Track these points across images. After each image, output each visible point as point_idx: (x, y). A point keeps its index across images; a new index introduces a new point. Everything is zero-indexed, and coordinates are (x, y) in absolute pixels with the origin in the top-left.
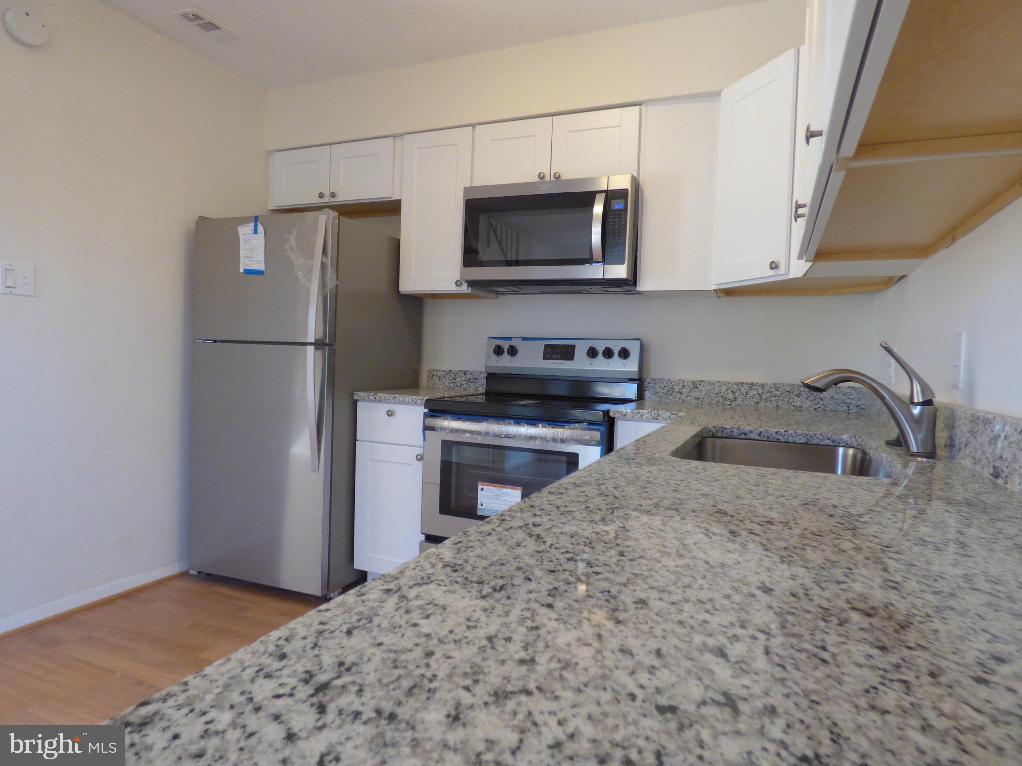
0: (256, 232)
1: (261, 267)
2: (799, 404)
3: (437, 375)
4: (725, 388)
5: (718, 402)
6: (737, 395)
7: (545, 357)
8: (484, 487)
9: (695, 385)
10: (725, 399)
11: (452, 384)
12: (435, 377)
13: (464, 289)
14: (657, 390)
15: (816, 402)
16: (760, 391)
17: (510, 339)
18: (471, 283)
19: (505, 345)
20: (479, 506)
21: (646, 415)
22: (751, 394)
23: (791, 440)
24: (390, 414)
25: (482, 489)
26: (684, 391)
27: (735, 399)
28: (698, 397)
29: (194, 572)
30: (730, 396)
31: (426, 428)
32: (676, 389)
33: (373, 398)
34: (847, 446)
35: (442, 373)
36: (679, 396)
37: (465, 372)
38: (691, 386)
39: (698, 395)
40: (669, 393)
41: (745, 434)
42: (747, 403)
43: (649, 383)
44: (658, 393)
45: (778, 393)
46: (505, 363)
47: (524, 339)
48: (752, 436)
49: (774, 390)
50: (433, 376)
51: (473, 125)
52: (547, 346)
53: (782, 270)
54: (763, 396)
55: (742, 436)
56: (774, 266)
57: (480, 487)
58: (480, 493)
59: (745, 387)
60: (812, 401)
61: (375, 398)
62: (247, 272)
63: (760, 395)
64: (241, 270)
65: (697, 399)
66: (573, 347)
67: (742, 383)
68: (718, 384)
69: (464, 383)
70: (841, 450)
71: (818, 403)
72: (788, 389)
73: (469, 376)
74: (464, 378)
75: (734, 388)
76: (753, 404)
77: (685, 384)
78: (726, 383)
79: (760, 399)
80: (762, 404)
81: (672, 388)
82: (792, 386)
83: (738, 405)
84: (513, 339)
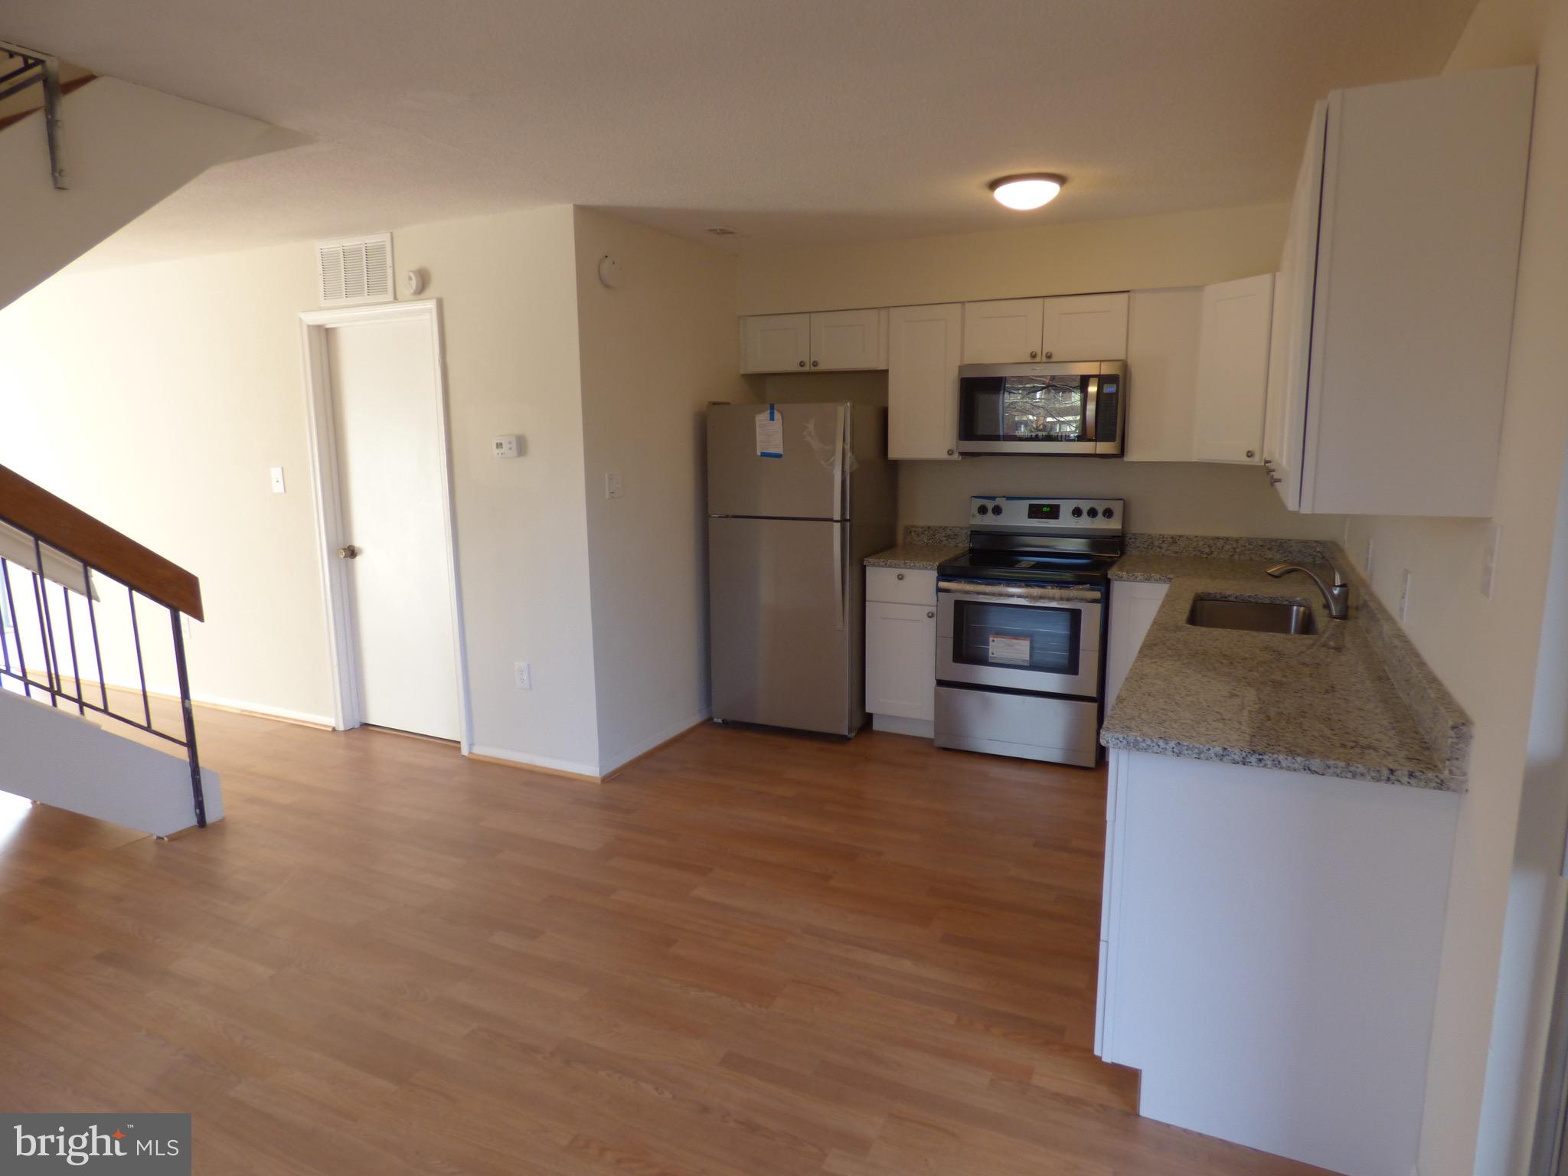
0: (772, 418)
1: (780, 450)
2: (1270, 556)
3: (915, 531)
4: (1203, 542)
5: (1195, 555)
6: (1213, 549)
7: (1030, 516)
8: (995, 639)
9: (1174, 540)
10: (1202, 553)
11: (931, 541)
12: (913, 533)
13: (956, 457)
14: (1138, 545)
15: (1286, 554)
16: (1235, 545)
17: (993, 498)
18: (962, 454)
19: (990, 505)
20: (990, 655)
21: (1140, 577)
22: (1227, 547)
23: (1260, 601)
24: (901, 577)
25: (993, 641)
26: (1164, 545)
27: (1212, 553)
28: (1177, 550)
29: (720, 721)
30: (1207, 550)
31: (939, 590)
32: (1156, 543)
33: (883, 564)
34: (1299, 605)
35: (921, 530)
36: (1158, 550)
37: (945, 529)
38: (1170, 540)
41: (1226, 597)
42: (1222, 557)
43: (1130, 539)
44: (1139, 547)
45: (1251, 547)
46: (990, 520)
47: (1010, 498)
48: (1231, 599)
49: (1247, 544)
50: (911, 532)
51: (963, 303)
52: (1031, 506)
53: (1256, 458)
54: (1238, 550)
55: (1224, 599)
56: (1250, 454)
57: (991, 639)
58: (991, 643)
59: (1222, 542)
60: (1282, 554)
61: (886, 564)
62: (764, 455)
63: (1235, 549)
64: (759, 454)
65: (1176, 552)
66: (1057, 507)
67: (1218, 538)
68: (1195, 539)
69: (944, 539)
70: (1295, 608)
71: (1287, 556)
72: (1261, 543)
73: (948, 532)
74: (943, 534)
75: (1211, 542)
76: (1227, 556)
77: (1165, 539)
78: (1204, 538)
79: (1235, 552)
80: (1236, 557)
81: (1152, 543)
82: (1264, 540)
83: (1214, 558)
84: (997, 499)
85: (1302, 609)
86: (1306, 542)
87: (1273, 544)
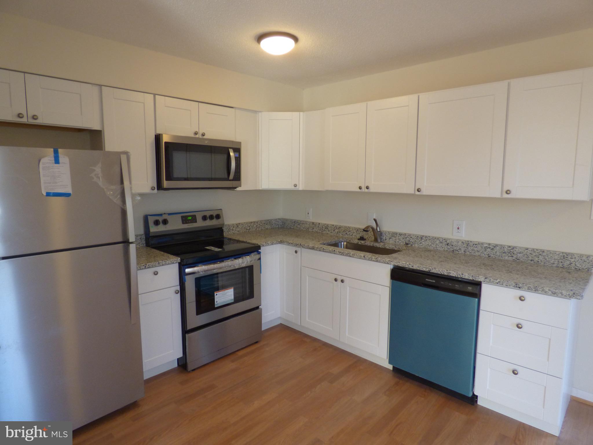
0: (57, 161)
1: (69, 190)
2: (267, 227)
4: (247, 225)
5: (245, 231)
6: (250, 227)
7: (183, 223)
8: (217, 293)
9: (238, 225)
10: (247, 229)
16: (257, 224)
17: (161, 215)
19: (161, 219)
20: (216, 303)
22: (254, 226)
24: (156, 273)
25: (217, 295)
26: (234, 229)
27: (250, 229)
28: (238, 230)
30: (248, 228)
32: (231, 228)
36: (232, 231)
38: (236, 226)
39: (238, 229)
40: (229, 231)
42: (253, 230)
45: (262, 224)
46: (160, 229)
47: (169, 214)
49: (260, 223)
51: (154, 94)
52: (182, 217)
53: (297, 187)
54: (258, 226)
56: (295, 186)
57: (215, 294)
58: (216, 297)
59: (253, 224)
61: (145, 267)
63: (257, 226)
64: (45, 194)
66: (195, 216)
67: (251, 222)
75: (249, 225)
77: (234, 226)
78: (247, 223)
79: (257, 227)
80: (257, 229)
81: (230, 228)
82: (265, 221)
83: (251, 231)
84: (163, 215)
85: (345, 243)
86: (276, 219)
87: (268, 222)
